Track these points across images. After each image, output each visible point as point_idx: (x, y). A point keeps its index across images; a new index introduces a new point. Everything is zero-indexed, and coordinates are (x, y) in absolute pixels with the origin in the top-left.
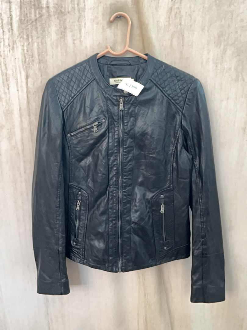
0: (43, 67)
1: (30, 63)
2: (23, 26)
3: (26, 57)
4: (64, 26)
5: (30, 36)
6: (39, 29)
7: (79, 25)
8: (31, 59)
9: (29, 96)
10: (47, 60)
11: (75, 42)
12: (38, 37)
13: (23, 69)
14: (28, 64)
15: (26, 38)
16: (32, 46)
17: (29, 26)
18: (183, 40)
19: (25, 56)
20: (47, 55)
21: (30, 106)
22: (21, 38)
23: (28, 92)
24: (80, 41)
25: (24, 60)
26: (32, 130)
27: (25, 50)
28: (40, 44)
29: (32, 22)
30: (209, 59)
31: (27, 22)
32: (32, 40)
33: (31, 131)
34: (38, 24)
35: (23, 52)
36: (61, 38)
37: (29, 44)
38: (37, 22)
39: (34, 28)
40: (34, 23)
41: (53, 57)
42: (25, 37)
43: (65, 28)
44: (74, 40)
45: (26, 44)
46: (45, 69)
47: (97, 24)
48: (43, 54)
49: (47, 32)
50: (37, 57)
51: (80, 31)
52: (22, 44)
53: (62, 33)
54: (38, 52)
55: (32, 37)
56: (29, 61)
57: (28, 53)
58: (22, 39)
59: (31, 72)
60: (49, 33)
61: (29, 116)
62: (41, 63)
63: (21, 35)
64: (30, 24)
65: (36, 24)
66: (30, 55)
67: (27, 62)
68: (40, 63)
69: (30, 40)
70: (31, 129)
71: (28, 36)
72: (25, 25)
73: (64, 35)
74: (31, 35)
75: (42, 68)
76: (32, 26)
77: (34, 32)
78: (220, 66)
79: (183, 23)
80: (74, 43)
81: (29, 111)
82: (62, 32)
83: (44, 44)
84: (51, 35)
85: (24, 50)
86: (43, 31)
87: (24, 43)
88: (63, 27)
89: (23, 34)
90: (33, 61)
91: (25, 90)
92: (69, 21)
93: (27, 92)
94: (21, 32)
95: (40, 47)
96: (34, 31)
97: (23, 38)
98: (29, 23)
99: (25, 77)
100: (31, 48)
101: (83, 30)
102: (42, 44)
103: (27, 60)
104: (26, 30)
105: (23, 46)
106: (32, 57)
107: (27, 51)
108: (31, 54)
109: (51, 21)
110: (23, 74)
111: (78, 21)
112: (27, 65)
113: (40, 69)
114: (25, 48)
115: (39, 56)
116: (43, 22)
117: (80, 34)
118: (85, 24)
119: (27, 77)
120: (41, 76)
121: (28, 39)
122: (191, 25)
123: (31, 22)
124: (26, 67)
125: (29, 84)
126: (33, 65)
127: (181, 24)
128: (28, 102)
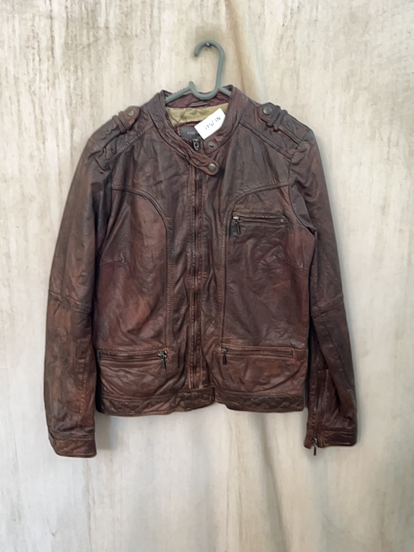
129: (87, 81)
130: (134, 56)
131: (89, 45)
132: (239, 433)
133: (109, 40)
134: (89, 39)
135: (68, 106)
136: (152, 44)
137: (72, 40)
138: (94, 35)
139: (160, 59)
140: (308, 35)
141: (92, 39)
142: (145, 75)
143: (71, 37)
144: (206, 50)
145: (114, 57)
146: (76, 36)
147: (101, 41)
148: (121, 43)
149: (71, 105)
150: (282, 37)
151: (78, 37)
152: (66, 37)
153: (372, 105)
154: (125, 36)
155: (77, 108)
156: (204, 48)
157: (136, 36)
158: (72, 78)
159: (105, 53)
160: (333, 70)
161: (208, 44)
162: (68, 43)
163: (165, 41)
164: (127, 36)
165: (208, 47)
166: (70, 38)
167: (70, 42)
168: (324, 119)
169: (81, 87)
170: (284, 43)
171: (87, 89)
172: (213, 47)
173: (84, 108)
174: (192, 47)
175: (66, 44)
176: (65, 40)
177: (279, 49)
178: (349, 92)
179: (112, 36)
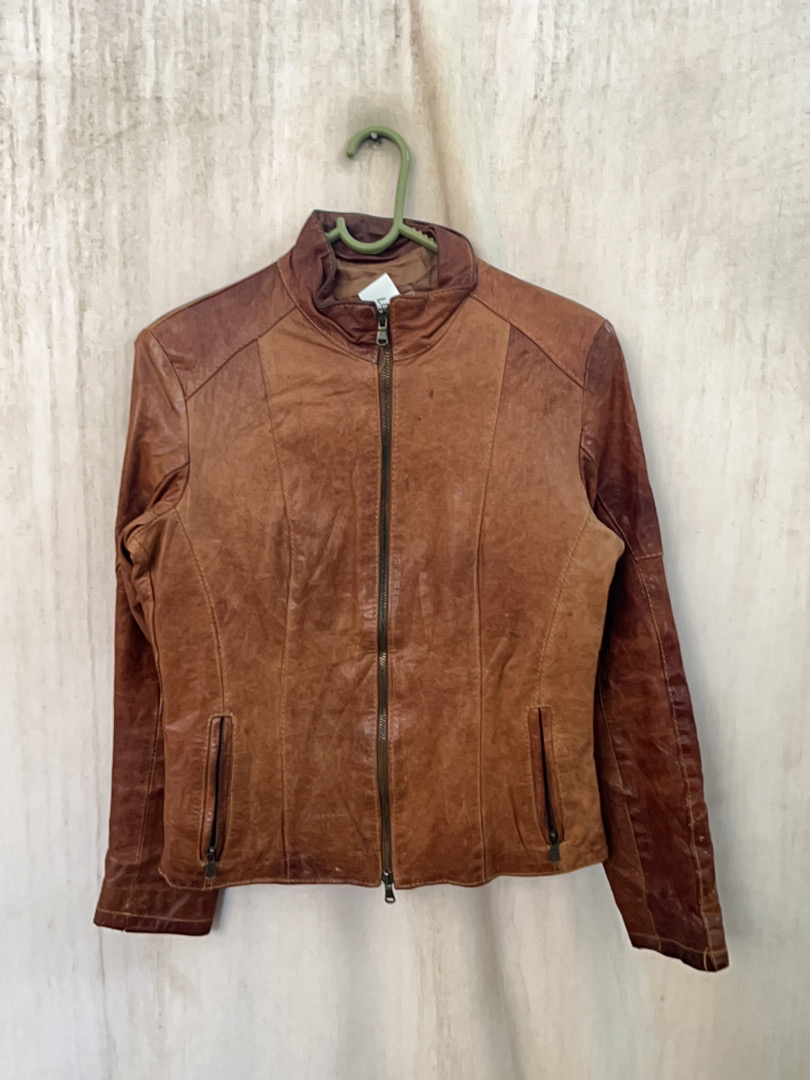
0: (136, 276)
1: (95, 265)
2: (79, 151)
3: (84, 245)
4: (205, 158)
5: (98, 183)
6: (127, 164)
7: (253, 156)
8: (98, 252)
9: (85, 363)
10: (146, 258)
11: (239, 206)
12: (124, 187)
13: (72, 282)
14: (87, 268)
15: (86, 190)
16: (103, 215)
17: (97, 153)
18: (567, 213)
19: (78, 244)
20: (149, 241)
21: (86, 395)
22: (69, 186)
23: (82, 352)
24: (254, 205)
25: (74, 255)
26: (89, 472)
27: (81, 225)
28: (128, 208)
29: (108, 141)
30: (644, 271)
31: (92, 141)
32: (104, 194)
33: (85, 474)
34: (126, 147)
35: (74, 229)
36: (195, 192)
37: (93, 207)
38: (124, 140)
39: (112, 158)
40: (113, 144)
41: (167, 250)
42: (82, 184)
43: (209, 164)
44: (235, 201)
45: (84, 205)
46: (142, 284)
47: (309, 155)
48: (137, 237)
49: (151, 172)
50: (117, 246)
51: (256, 174)
52: (72, 207)
53: (201, 179)
54: (122, 232)
55: (103, 186)
56: (91, 257)
57: (88, 234)
58: (72, 190)
59: (95, 292)
60: (160, 175)
61: (82, 427)
62: (129, 267)
63: (70, 179)
64: (100, 147)
65: (120, 145)
66: (96, 240)
67: (85, 260)
68: (125, 265)
69: (98, 195)
70: (85, 469)
71: (91, 181)
72: (86, 148)
73: (206, 186)
74: (102, 181)
75: (131, 280)
76: (107, 155)
77: (112, 171)
78: (676, 292)
79: (567, 164)
80: (234, 209)
81: (83, 413)
82: (198, 176)
83: (143, 208)
84: (164, 182)
85: (75, 223)
86: (138, 169)
87: (79, 204)
88: (202, 160)
89: (78, 177)
90: (104, 257)
91: (73, 346)
92: (223, 144)
93: (77, 352)
94: (71, 169)
95: (128, 215)
96: (111, 168)
97: (76, 190)
98: (96, 143)
99: (77, 307)
100: (100, 219)
101: (264, 174)
102: (134, 207)
103: (86, 254)
104: (86, 163)
105: (75, 212)
106: (101, 247)
107: (88, 227)
108: (98, 235)
109: (167, 141)
110: (71, 296)
111: (251, 146)
112: (83, 271)
113: (124, 283)
114: (82, 219)
115: (123, 242)
116: (143, 142)
117: (255, 183)
118: (272, 155)
119: (82, 307)
120: (128, 304)
121: (90, 191)
122: (591, 172)
123: (102, 139)
124: (81, 276)
125: (86, 329)
126: (104, 270)
127: (560, 167)
128: (81, 385)
129: (114, 211)
130: (216, 158)
131: (119, 135)
132: (440, 971)
133: (161, 124)
134: (119, 123)
135: (72, 263)
136: (254, 136)
137: (82, 124)
138: (130, 115)
139: (271, 166)
140: (590, 118)
141: (125, 124)
142: (238, 200)
143: (82, 118)
144: (370, 146)
145: (173, 161)
146: (91, 116)
147: (146, 128)
148: (189, 132)
149: (79, 259)
150: (533, 120)
151: (96, 119)
152: (71, 118)
153: (728, 265)
154: (197, 118)
155: (92, 266)
156: (367, 144)
157: (221, 117)
158: (83, 204)
159: (154, 153)
160: (642, 192)
161: (374, 136)
162: (74, 131)
163: (283, 128)
164: (200, 117)
165: (375, 140)
166: (78, 121)
167: (79, 129)
168: (624, 294)
169: (101, 224)
170: (538, 134)
171: (114, 228)
172: (384, 141)
173: (109, 268)
174: (341, 140)
175: (71, 133)
176: (68, 125)
177: (526, 148)
178: (677, 239)
179: (170, 117)
